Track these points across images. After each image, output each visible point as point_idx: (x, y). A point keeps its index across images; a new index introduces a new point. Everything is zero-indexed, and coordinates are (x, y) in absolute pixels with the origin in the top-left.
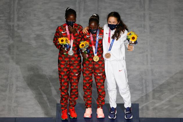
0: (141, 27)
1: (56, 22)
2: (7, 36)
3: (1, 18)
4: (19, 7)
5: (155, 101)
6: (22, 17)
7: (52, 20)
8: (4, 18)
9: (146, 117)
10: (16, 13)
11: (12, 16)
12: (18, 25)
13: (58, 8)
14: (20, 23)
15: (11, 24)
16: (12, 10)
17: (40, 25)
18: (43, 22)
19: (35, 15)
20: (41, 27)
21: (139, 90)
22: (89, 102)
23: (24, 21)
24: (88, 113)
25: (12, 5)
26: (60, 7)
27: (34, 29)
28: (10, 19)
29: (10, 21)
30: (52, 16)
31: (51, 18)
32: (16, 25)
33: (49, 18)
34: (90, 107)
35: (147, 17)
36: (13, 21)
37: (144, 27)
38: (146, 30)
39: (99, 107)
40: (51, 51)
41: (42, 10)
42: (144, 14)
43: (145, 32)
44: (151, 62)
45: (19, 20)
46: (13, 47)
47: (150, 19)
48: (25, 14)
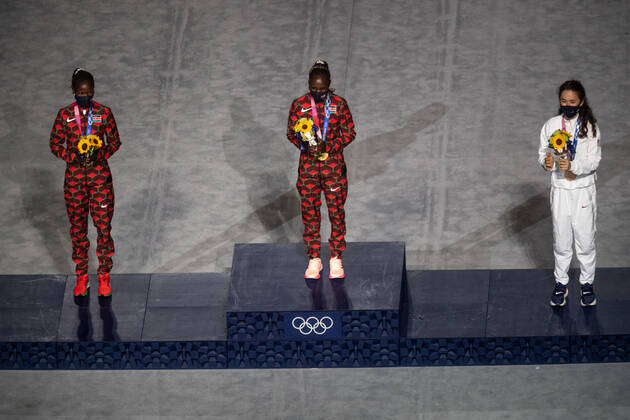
0: (435, 77)
1: (261, 70)
2: (155, 102)
3: (148, 63)
4: (187, 39)
5: (447, 233)
6: (191, 60)
7: (253, 65)
8: (152, 63)
9: (426, 269)
10: (179, 51)
11: (171, 59)
12: (181, 77)
13: (266, 40)
14: (186, 73)
15: (167, 74)
16: (172, 46)
17: (227, 75)
18: (234, 69)
19: (218, 55)
20: (228, 81)
21: (418, 211)
22: (316, 247)
23: (193, 69)
24: (314, 268)
25: (174, 36)
26: (272, 38)
27: (214, 84)
28: (165, 65)
29: (164, 69)
30: (253, 57)
31: (251, 61)
32: (176, 76)
33: (246, 61)
34: (318, 256)
35: (450, 57)
36: (172, 69)
37: (442, 77)
38: (444, 85)
39: (334, 256)
40: (244, 130)
41: (234, 44)
42: (444, 50)
43: (442, 88)
44: (449, 151)
45: (183, 66)
46: (166, 122)
47: (455, 61)
48: (198, 53)
